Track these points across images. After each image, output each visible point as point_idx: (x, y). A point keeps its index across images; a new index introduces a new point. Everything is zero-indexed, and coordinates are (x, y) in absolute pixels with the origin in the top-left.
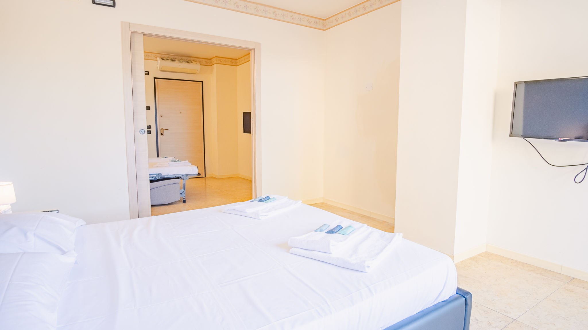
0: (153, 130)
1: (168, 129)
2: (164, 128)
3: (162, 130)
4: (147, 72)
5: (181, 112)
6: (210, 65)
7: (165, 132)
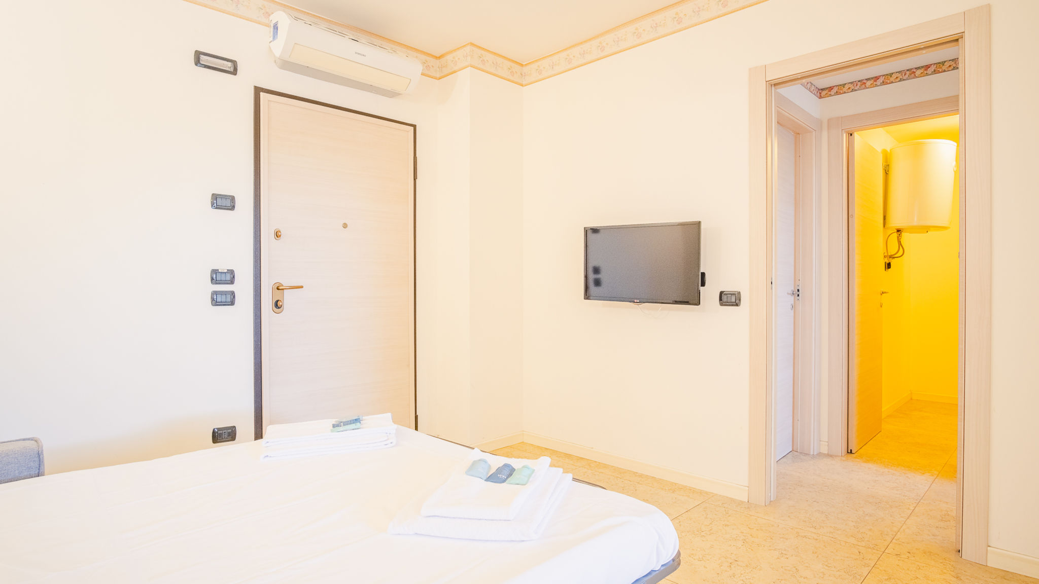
0: (243, 288)
1: (302, 287)
2: (286, 283)
3: (278, 289)
4: (229, 64)
5: (345, 226)
6: (438, 76)
7: (289, 298)
